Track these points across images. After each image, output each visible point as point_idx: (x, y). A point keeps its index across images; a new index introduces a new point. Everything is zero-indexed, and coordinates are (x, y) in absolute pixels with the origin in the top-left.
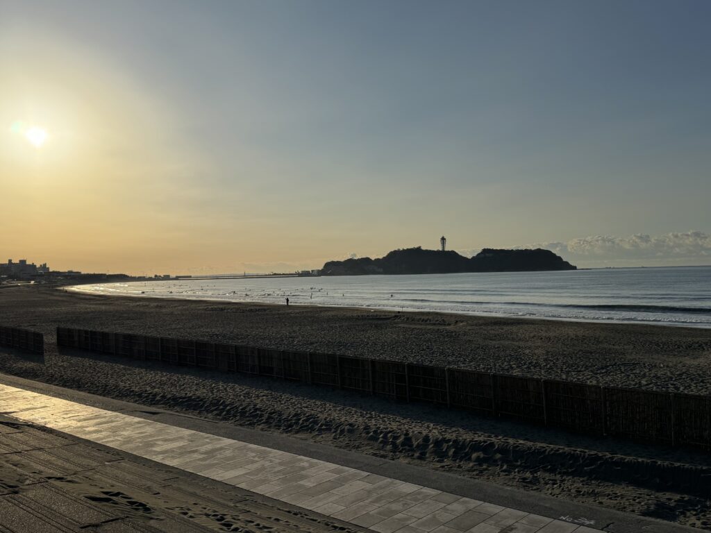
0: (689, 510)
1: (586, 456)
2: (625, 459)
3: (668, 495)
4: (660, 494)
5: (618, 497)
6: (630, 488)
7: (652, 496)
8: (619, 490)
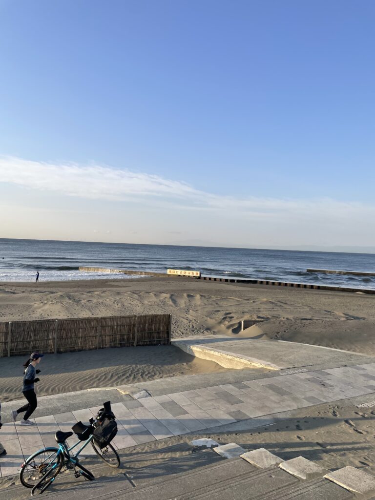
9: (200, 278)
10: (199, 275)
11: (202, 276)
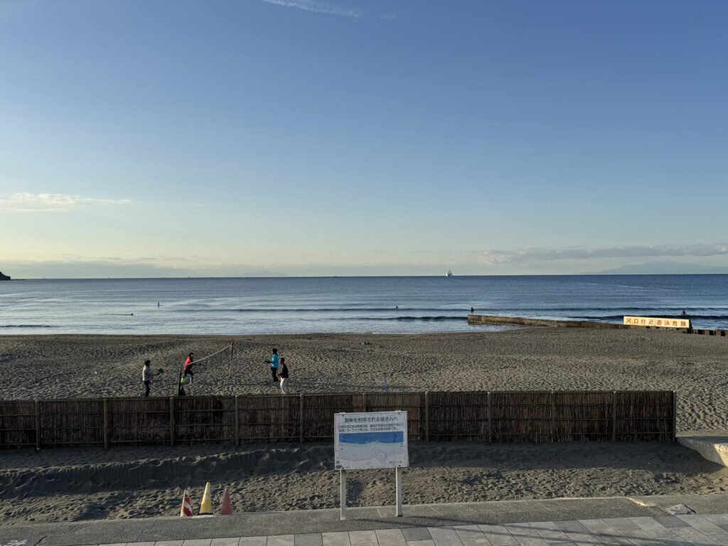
0: (118, 505)
1: (17, 476)
2: (59, 469)
3: (100, 495)
4: (92, 497)
5: (50, 509)
6: (63, 497)
7: (85, 500)
8: (52, 502)
9: (690, 331)
10: (687, 326)
11: (695, 328)
